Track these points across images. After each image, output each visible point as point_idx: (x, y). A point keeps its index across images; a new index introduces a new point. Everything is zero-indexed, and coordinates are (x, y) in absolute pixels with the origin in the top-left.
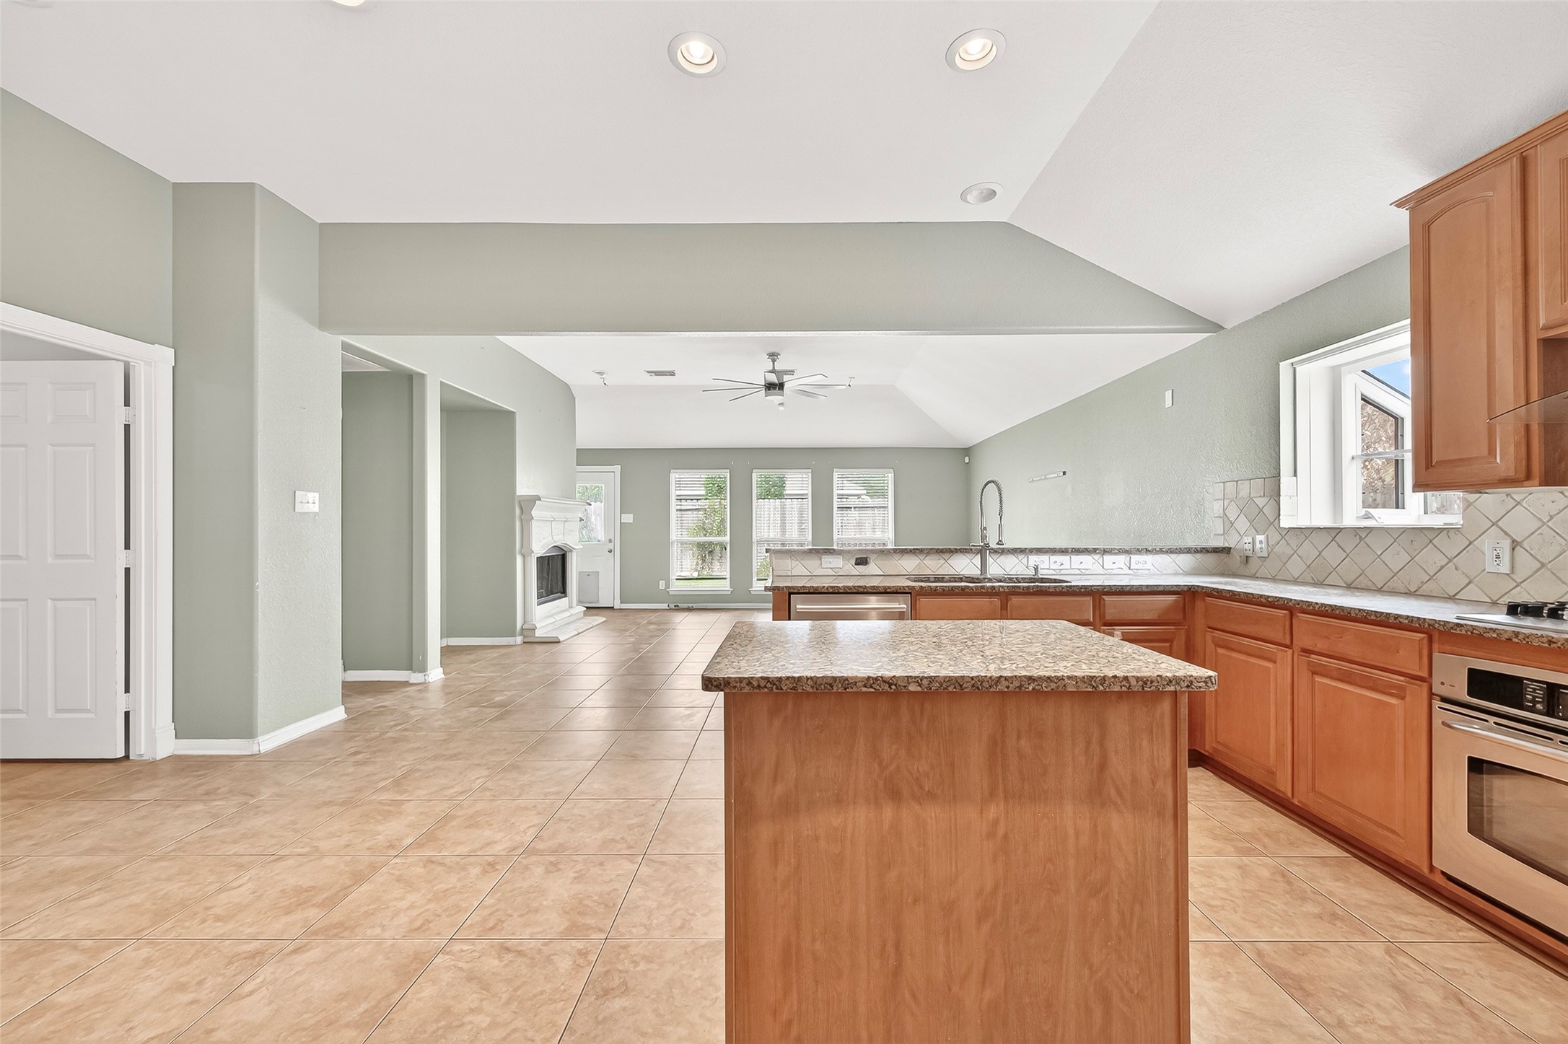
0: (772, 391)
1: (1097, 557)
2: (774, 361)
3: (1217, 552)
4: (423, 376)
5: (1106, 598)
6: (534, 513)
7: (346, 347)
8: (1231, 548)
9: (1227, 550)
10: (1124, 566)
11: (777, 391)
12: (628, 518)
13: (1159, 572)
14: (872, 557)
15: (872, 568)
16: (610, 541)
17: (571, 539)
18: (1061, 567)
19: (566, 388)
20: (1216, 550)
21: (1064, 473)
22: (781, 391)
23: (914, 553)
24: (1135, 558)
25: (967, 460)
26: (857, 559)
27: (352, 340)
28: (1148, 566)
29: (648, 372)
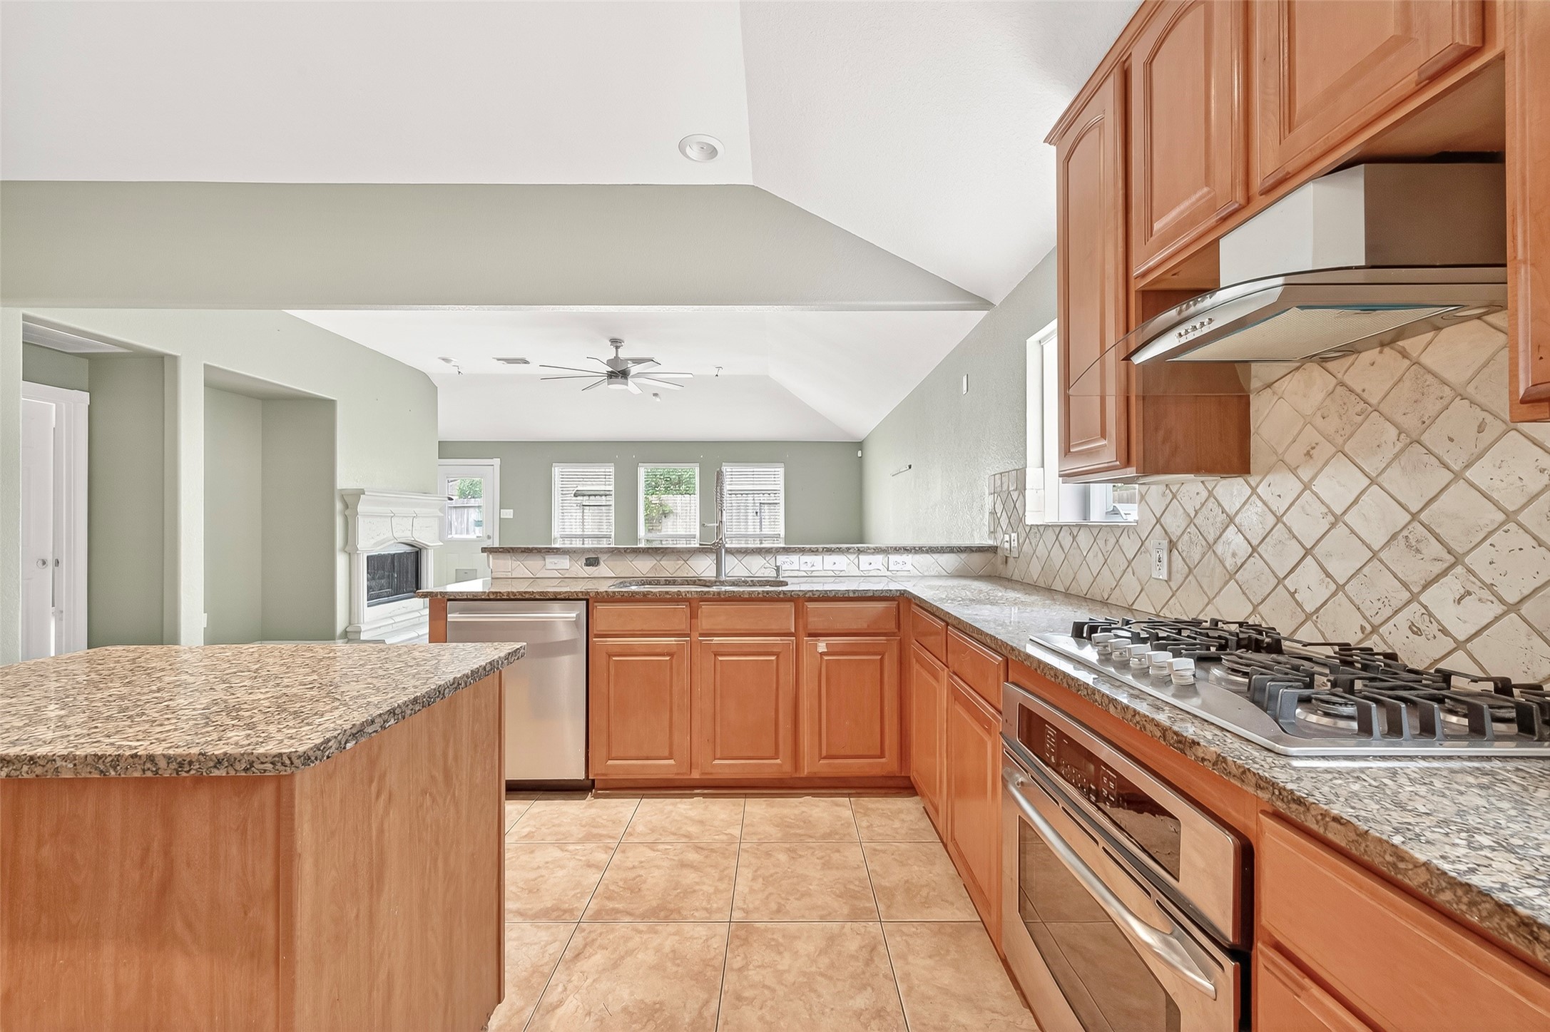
0: (613, 380)
1: (852, 557)
2: (617, 348)
3: (981, 551)
4: (174, 359)
5: (810, 605)
6: (360, 508)
7: (25, 318)
8: (997, 547)
9: (993, 550)
10: (881, 567)
11: (620, 380)
12: (508, 514)
13: (920, 574)
14: (603, 558)
15: (604, 569)
16: (489, 537)
17: (425, 535)
18: (812, 569)
19: (424, 376)
20: (981, 550)
21: (910, 467)
22: (625, 381)
23: (648, 552)
24: (894, 558)
25: (859, 454)
26: (587, 559)
27: (30, 312)
28: (909, 567)
29: (499, 360)
